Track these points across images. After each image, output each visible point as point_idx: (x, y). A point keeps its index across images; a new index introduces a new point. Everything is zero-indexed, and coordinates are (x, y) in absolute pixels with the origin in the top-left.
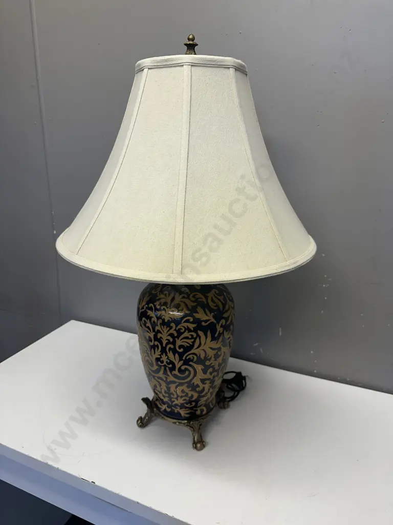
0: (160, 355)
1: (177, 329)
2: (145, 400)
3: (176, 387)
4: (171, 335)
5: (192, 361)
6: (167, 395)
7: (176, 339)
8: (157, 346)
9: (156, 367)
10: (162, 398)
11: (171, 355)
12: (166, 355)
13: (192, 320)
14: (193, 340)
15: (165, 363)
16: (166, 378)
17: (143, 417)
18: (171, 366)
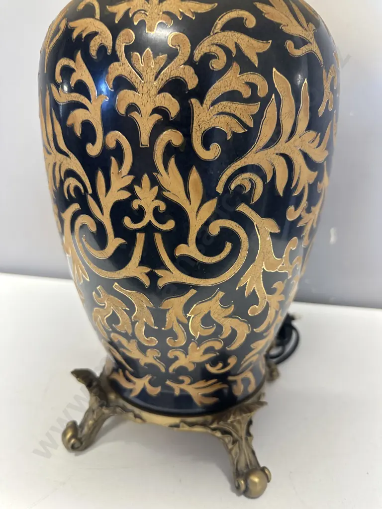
0: (130, 188)
1: (197, 56)
2: (83, 376)
3: (187, 308)
4: (175, 87)
5: (247, 199)
6: (154, 341)
7: (194, 101)
8: (118, 152)
9: (114, 243)
10: (135, 354)
11: (171, 179)
12: (154, 182)
13: (251, 22)
14: (255, 108)
15: (149, 217)
16: (153, 277)
17: (78, 423)
18: (170, 225)
